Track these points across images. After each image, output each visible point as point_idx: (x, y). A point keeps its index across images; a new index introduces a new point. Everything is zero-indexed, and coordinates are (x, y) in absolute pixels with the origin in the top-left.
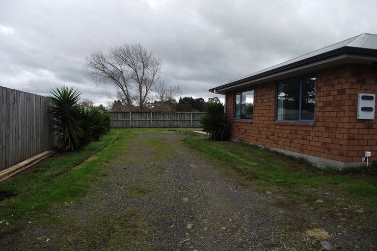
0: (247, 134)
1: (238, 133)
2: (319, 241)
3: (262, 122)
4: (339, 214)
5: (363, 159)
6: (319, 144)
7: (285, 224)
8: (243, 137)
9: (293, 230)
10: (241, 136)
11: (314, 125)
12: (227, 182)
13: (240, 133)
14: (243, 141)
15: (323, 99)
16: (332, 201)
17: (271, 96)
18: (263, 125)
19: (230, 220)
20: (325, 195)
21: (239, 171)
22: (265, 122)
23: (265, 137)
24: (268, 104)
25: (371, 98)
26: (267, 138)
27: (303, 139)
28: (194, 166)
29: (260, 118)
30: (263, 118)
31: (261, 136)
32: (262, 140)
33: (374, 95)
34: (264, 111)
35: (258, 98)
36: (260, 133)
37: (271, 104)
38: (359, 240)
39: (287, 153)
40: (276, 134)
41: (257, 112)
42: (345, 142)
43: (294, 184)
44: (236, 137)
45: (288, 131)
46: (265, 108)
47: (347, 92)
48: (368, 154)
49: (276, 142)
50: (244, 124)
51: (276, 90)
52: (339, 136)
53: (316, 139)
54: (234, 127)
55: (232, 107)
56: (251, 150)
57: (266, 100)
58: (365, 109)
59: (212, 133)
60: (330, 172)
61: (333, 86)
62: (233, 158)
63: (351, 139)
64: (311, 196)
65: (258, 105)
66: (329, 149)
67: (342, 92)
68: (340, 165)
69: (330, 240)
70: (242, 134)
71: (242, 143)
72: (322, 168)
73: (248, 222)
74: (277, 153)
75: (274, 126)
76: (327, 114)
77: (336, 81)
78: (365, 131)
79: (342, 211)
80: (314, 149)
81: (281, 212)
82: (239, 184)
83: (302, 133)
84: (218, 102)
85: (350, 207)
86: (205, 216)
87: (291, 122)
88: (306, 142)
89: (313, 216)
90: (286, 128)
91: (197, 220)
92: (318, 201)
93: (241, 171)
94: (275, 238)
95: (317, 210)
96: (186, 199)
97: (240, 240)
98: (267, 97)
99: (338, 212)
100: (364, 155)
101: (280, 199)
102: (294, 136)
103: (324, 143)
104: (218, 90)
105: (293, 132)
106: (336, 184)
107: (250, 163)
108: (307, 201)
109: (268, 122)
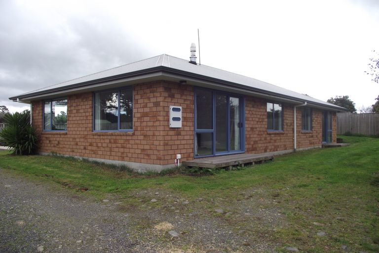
0: (61, 146)
1: (49, 145)
2: (167, 232)
3: (78, 133)
4: (173, 208)
5: (176, 161)
6: (139, 151)
7: (135, 225)
8: (56, 149)
9: (144, 228)
10: (53, 149)
11: (133, 134)
12: (58, 197)
13: (52, 145)
14: (56, 153)
15: (141, 110)
16: (163, 198)
17: (88, 107)
18: (79, 136)
19: (82, 232)
20: (156, 195)
21: (65, 184)
22: (82, 133)
23: (82, 147)
24: (84, 114)
25: (178, 110)
26: (85, 149)
27: (124, 147)
28: (9, 186)
29: (76, 129)
30: (80, 129)
31: (78, 147)
32: (80, 151)
33: (181, 108)
34: (80, 122)
35: (73, 108)
36: (77, 144)
37: (87, 114)
38: (194, 224)
39: (108, 161)
40: (95, 145)
41: (72, 122)
42: (161, 148)
43: (126, 189)
44: (47, 150)
45: (108, 141)
46: (82, 118)
47: (162, 104)
48: (179, 156)
49: (95, 153)
50: (56, 136)
51: (92, 100)
52: (156, 143)
53: (135, 146)
54: (44, 138)
55: (40, 117)
56: (69, 162)
57: (82, 111)
58: (175, 119)
59: (18, 147)
60: (150, 175)
61: (149, 98)
62: (53, 172)
63: (166, 145)
64: (145, 197)
65: (72, 115)
66: (148, 155)
67: (157, 104)
68: (159, 168)
69: (175, 229)
70: (54, 147)
71: (55, 156)
72: (143, 173)
73: (100, 230)
74: (97, 163)
75: (92, 137)
76: (145, 124)
77: (152, 95)
78: (175, 138)
79: (174, 205)
80: (134, 156)
81: (126, 215)
82: (74, 197)
83: (122, 141)
84: (6, 112)
85: (178, 201)
86: (52, 234)
87: (110, 132)
88: (126, 150)
89: (154, 213)
90: (106, 137)
91: (46, 241)
92: (153, 200)
93: (67, 185)
94: (132, 239)
95: (154, 208)
96: (21, 223)
97: (101, 248)
98: (84, 107)
99: (171, 207)
100: (175, 158)
101: (118, 205)
102: (114, 145)
103: (143, 150)
104: (22, 99)
105: (112, 141)
106: (161, 184)
107: (74, 175)
108: (144, 202)
109: (86, 133)
